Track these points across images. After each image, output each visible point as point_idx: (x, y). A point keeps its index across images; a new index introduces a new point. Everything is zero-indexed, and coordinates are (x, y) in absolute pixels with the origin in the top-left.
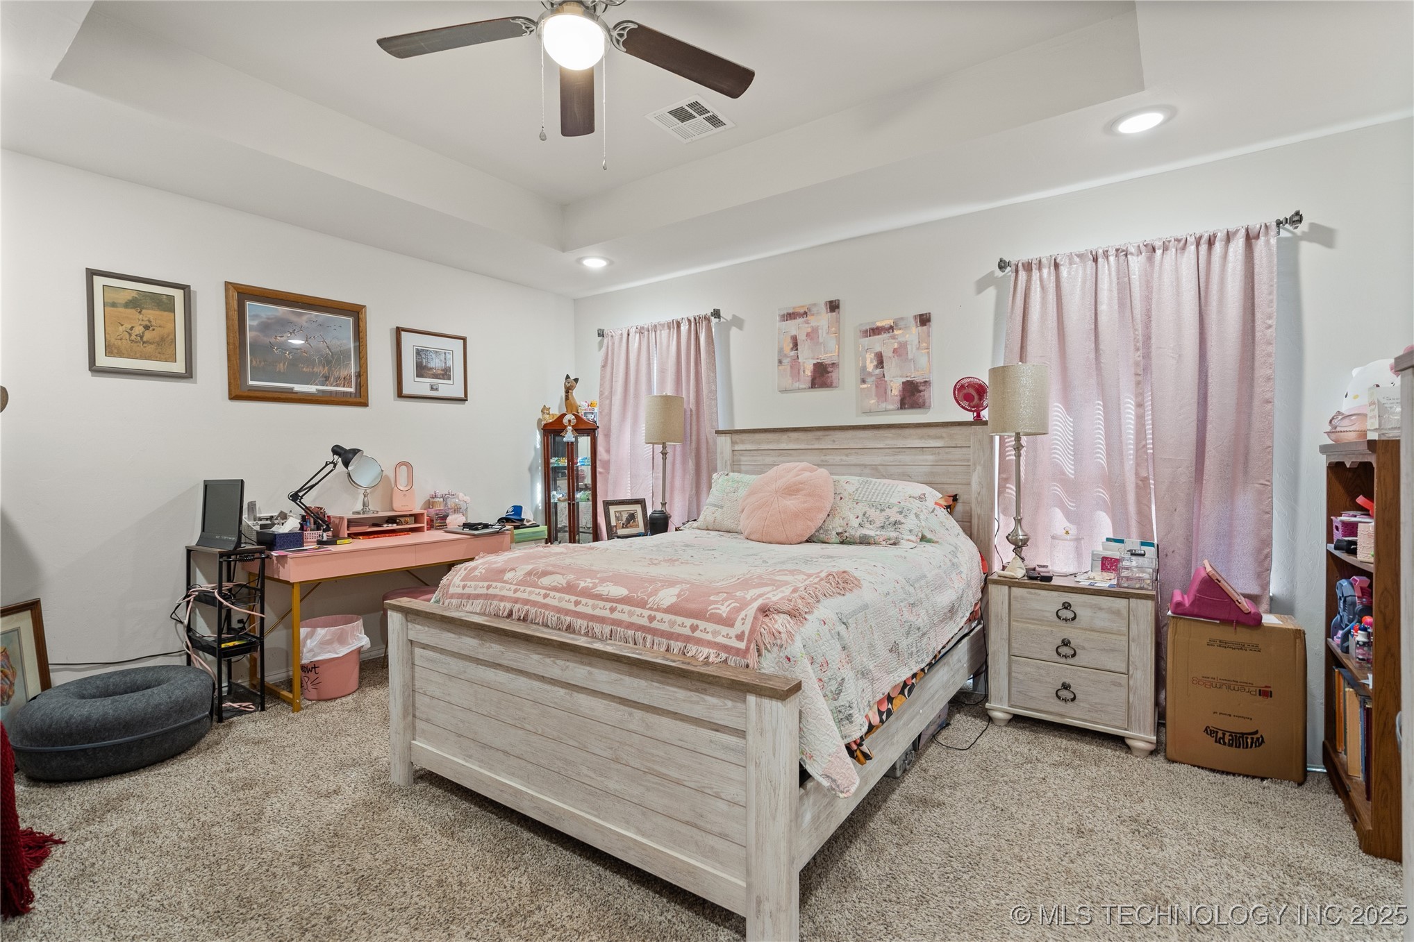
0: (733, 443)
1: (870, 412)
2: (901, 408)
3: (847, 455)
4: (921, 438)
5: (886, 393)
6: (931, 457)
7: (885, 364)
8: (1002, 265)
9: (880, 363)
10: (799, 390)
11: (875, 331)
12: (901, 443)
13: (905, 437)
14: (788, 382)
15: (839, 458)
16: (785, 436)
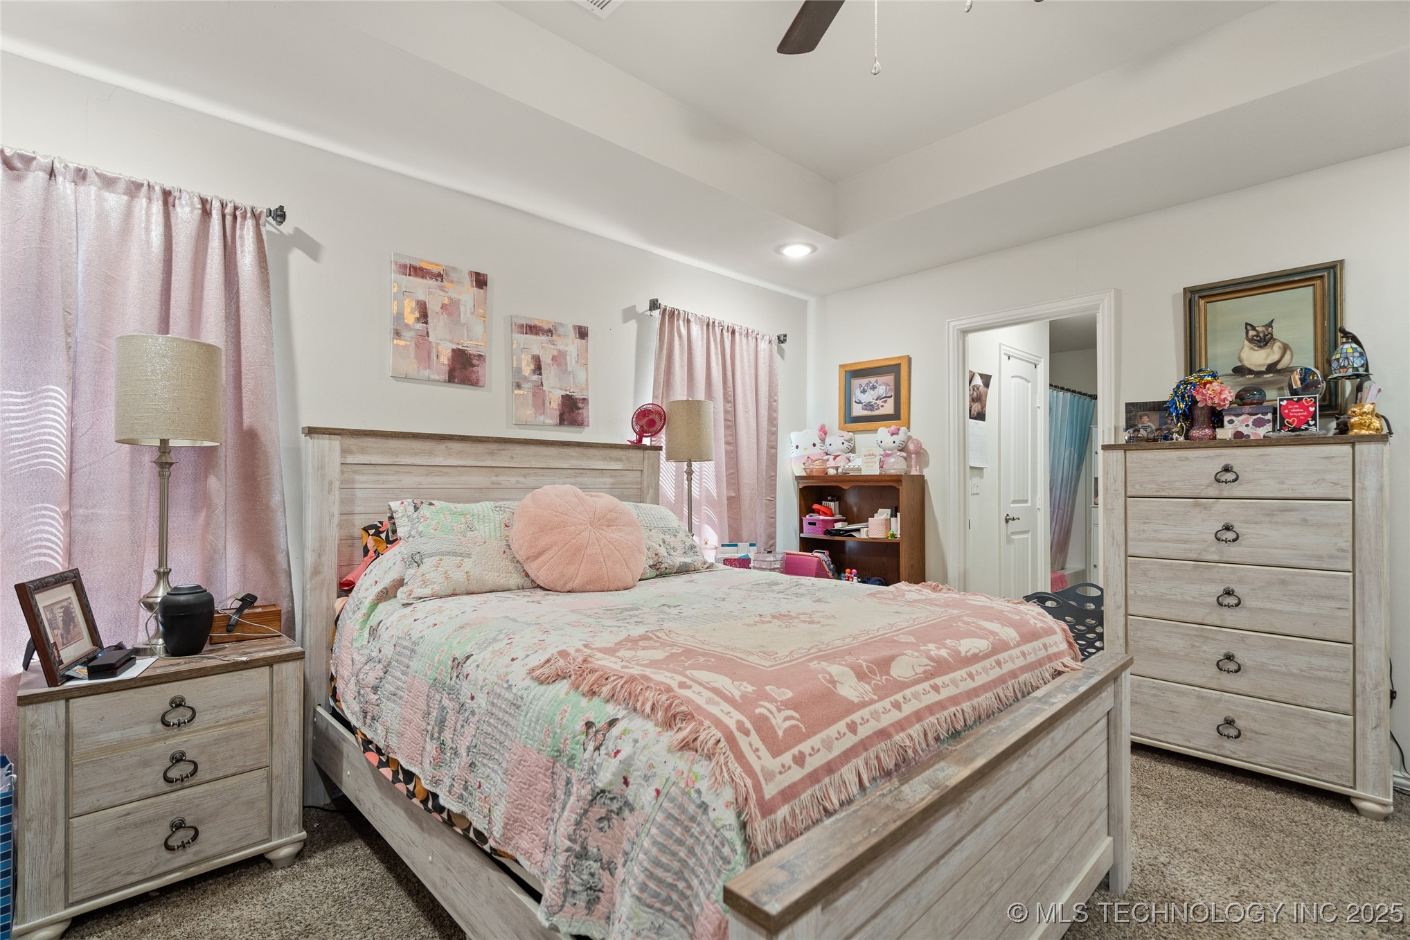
0: (344, 451)
1: (525, 425)
2: (560, 424)
3: (525, 476)
4: (604, 459)
5: (544, 404)
6: (609, 480)
7: (543, 371)
8: (654, 305)
9: (538, 369)
10: (429, 381)
11: (532, 329)
12: (585, 464)
13: (589, 458)
14: (410, 365)
15: (515, 479)
16: (442, 447)
